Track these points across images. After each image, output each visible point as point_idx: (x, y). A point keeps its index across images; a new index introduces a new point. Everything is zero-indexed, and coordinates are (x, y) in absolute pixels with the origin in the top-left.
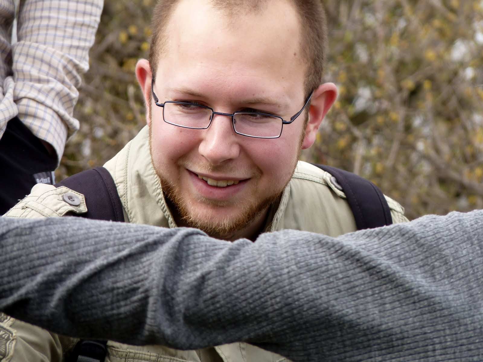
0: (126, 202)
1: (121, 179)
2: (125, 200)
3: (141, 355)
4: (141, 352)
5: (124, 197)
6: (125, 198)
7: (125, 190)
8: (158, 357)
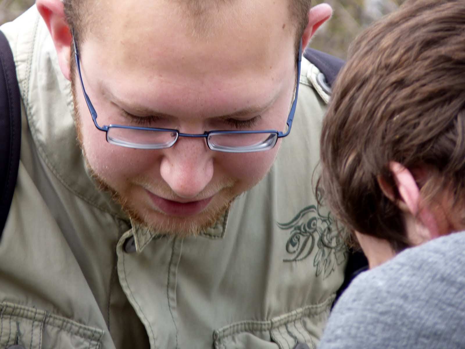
0: (26, 91)
1: (24, 57)
2: (25, 87)
3: (22, 311)
4: (23, 307)
5: (25, 83)
6: (25, 85)
7: (27, 73)
8: (46, 317)
